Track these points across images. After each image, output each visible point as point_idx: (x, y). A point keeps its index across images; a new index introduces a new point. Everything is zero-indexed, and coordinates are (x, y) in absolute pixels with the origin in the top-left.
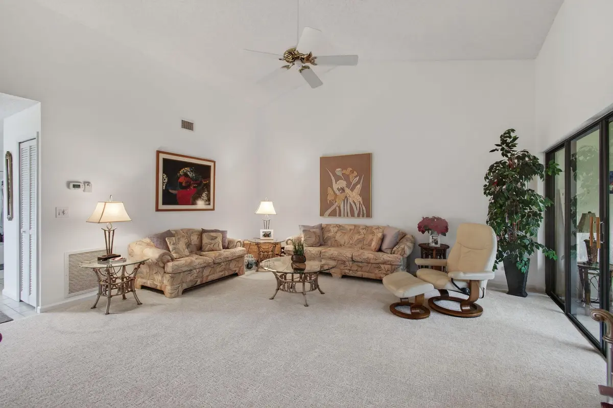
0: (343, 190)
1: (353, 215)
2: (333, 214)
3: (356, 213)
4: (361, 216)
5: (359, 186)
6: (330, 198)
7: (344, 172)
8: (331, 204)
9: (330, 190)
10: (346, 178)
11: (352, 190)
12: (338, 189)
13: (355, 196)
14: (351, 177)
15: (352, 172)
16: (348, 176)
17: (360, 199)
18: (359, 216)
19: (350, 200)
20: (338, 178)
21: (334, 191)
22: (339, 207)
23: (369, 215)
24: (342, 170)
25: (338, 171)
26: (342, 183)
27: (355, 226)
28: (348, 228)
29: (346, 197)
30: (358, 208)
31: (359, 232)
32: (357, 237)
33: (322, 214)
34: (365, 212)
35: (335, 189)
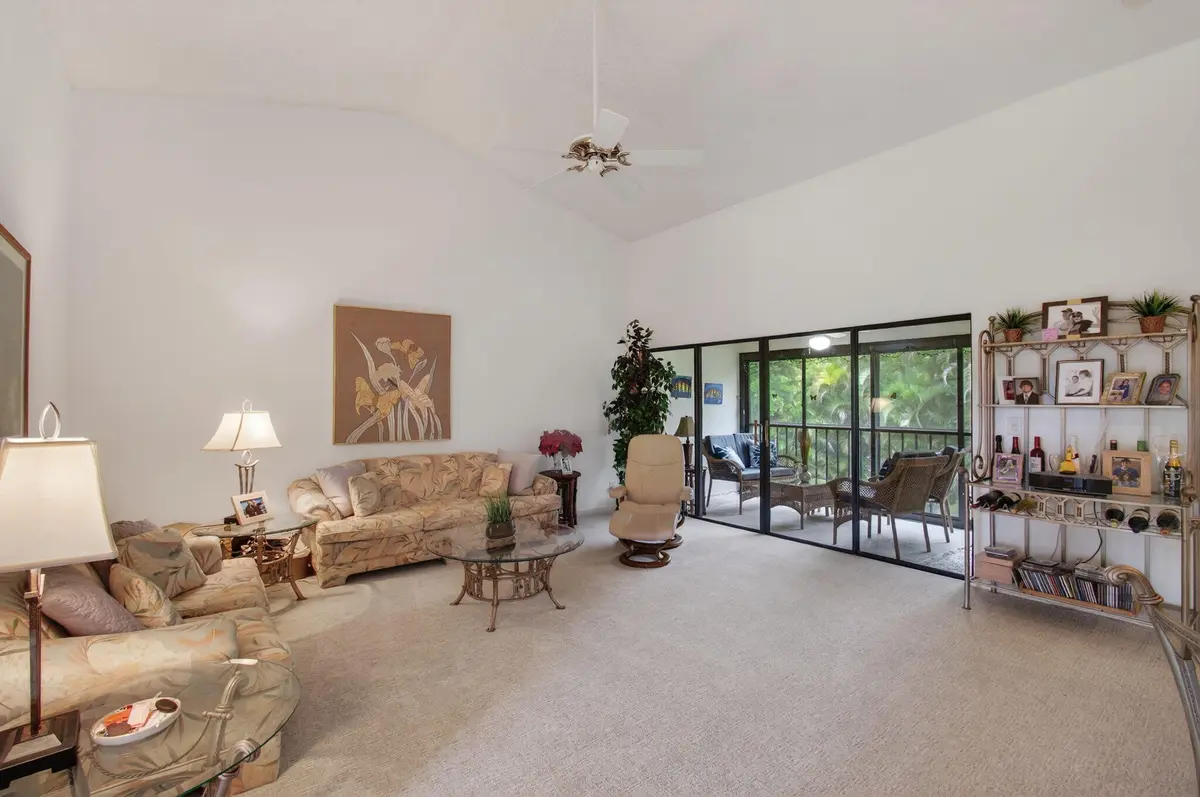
0: (392, 384)
1: (415, 436)
2: (370, 437)
3: (422, 431)
4: (432, 436)
5: (427, 378)
6: (360, 401)
7: (396, 345)
8: (366, 414)
9: (361, 384)
10: (401, 359)
11: (414, 384)
12: (381, 381)
13: (418, 397)
14: (411, 359)
15: (413, 348)
16: (405, 356)
17: (431, 404)
18: (427, 437)
19: (409, 405)
20: (380, 359)
21: (371, 387)
22: (385, 421)
23: (447, 434)
24: (392, 342)
25: (383, 344)
26: (392, 370)
27: (431, 457)
28: (421, 462)
29: (400, 399)
30: (426, 424)
31: (445, 469)
32: (446, 478)
33: (340, 437)
34: (440, 428)
35: (375, 382)
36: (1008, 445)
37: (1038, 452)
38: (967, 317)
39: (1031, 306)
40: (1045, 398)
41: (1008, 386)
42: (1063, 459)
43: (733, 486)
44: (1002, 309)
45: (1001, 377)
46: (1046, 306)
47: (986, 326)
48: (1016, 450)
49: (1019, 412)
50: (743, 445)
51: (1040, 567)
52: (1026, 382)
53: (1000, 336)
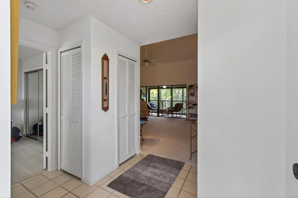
36: (190, 101)
37: (193, 102)
38: (186, 85)
39: (193, 84)
40: (194, 95)
41: (191, 94)
42: (195, 102)
43: (151, 113)
44: (190, 84)
45: (190, 93)
46: (194, 84)
47: (188, 86)
48: (191, 102)
49: (191, 97)
50: (150, 104)
51: (193, 115)
52: (192, 93)
53: (189, 88)
